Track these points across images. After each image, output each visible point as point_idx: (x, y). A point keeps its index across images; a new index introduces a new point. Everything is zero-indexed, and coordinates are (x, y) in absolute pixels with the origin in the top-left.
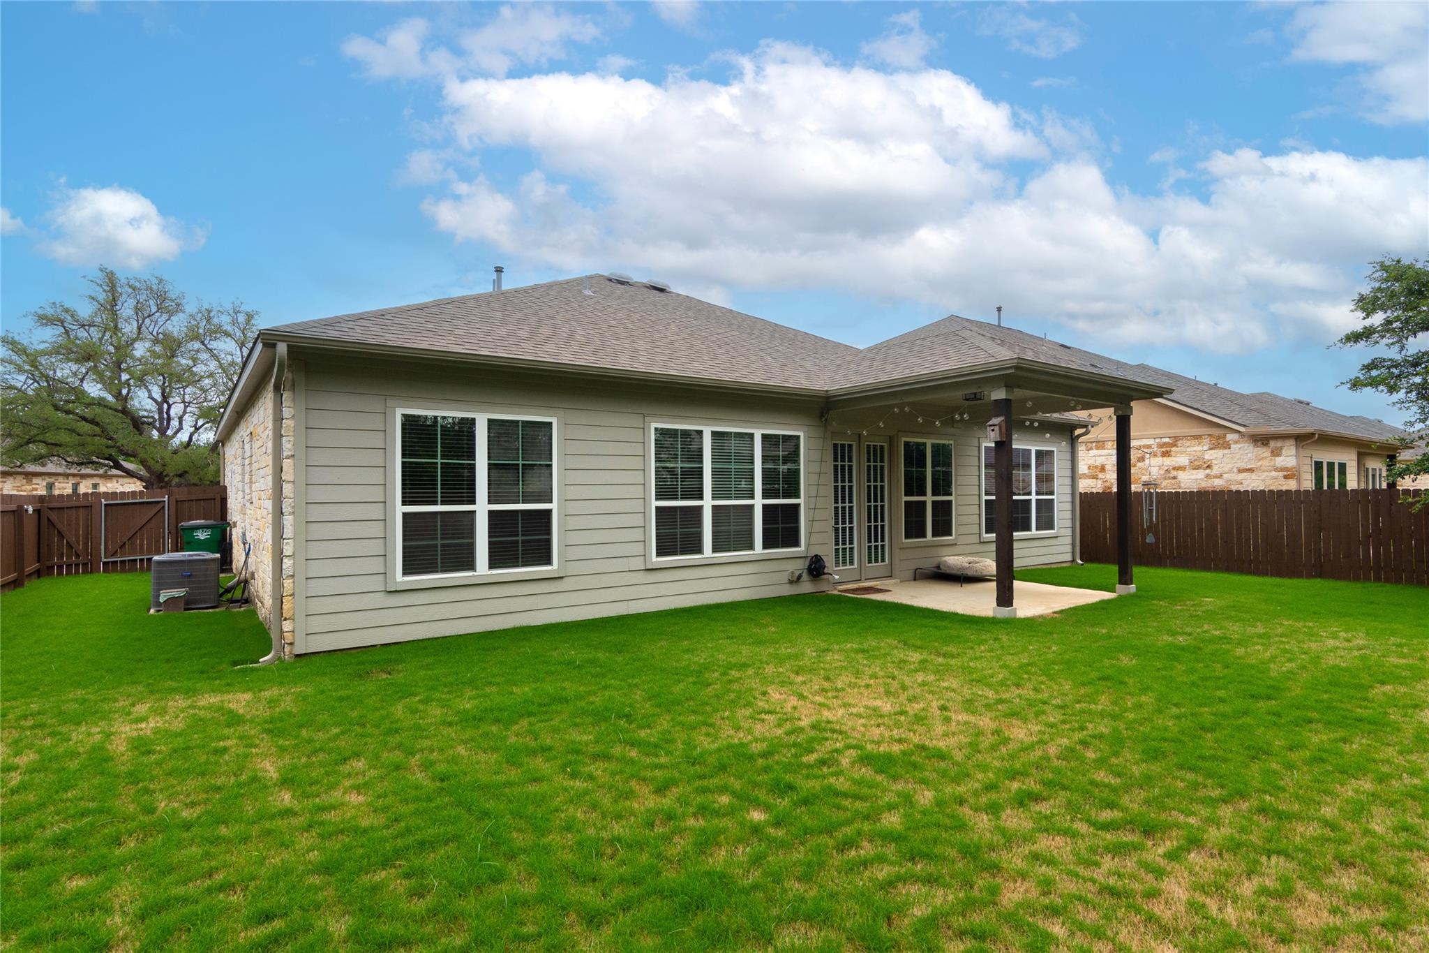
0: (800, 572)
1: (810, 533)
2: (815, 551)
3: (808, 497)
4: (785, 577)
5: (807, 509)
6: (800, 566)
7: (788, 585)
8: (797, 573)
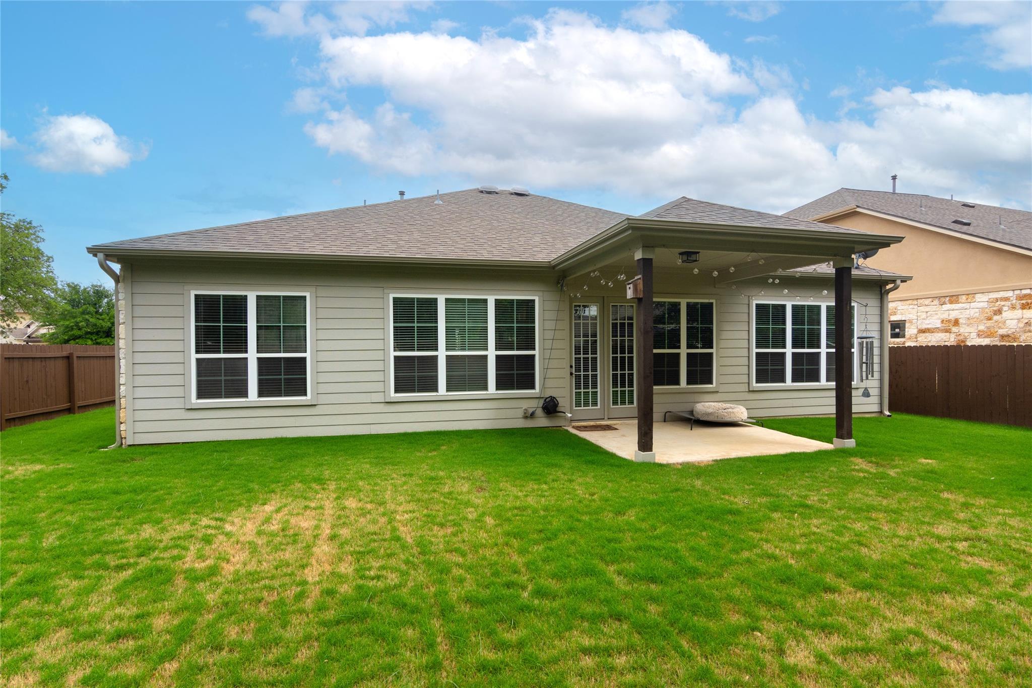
0: (534, 409)
1: (544, 379)
2: (549, 393)
3: (543, 349)
4: (520, 413)
5: (543, 359)
6: (535, 406)
7: (523, 420)
8: (531, 411)
